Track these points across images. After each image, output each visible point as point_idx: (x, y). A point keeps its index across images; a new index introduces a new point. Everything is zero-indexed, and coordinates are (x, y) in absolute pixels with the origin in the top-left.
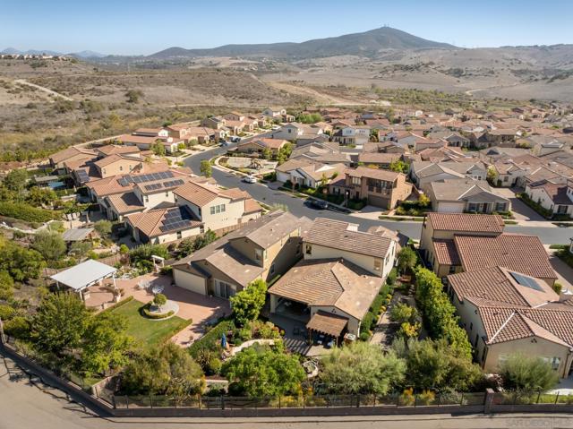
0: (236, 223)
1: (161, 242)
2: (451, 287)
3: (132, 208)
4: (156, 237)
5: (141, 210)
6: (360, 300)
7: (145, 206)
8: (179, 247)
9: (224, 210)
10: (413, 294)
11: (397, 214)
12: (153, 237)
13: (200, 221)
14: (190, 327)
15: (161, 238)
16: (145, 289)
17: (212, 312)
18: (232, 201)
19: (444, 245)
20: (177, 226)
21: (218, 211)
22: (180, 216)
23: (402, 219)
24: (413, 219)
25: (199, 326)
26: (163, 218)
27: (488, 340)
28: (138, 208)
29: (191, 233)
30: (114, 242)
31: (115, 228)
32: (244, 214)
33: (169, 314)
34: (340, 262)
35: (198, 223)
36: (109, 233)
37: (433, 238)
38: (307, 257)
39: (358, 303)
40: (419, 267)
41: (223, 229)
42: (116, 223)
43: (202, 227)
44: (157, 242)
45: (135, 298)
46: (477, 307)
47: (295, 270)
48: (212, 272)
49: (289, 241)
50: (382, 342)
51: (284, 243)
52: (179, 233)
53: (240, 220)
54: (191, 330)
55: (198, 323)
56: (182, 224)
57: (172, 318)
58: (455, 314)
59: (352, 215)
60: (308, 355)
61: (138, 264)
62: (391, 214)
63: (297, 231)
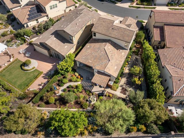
0: (63, 12)
1: (29, 26)
2: (159, 55)
3: (15, 5)
4: (26, 23)
5: (20, 6)
6: (117, 65)
7: (21, 4)
8: (38, 27)
9: (56, 7)
10: (141, 55)
11: (137, 4)
12: (25, 24)
13: (46, 13)
14: (42, 75)
15: (29, 24)
16: (23, 53)
17: (52, 67)
18: (60, 2)
19: (159, 30)
20: (35, 17)
21: (54, 8)
22: (36, 11)
23: (139, 8)
24: (144, 8)
25: (46, 74)
26: (28, 13)
27: (173, 94)
28: (18, 5)
29: (43, 20)
30: (10, 24)
31: (9, 17)
32: (67, 8)
33: (33, 68)
34: (109, 43)
35: (45, 14)
36: (6, 20)
37: (154, 26)
38: (94, 37)
39: (116, 68)
40: (145, 41)
41: (57, 16)
42: (9, 14)
43: (47, 16)
44: (27, 26)
45: (18, 59)
46: (172, 76)
47: (88, 45)
48: (50, 48)
49: (86, 28)
50: (125, 83)
51: (83, 30)
52: (37, 20)
53: (65, 11)
54: (43, 77)
55: (46, 73)
56: (37, 16)
57: (35, 70)
58: (160, 77)
59: (117, 5)
60: (92, 91)
61: (20, 39)
62: (134, 4)
63: (90, 22)
